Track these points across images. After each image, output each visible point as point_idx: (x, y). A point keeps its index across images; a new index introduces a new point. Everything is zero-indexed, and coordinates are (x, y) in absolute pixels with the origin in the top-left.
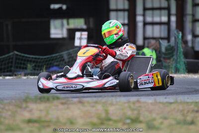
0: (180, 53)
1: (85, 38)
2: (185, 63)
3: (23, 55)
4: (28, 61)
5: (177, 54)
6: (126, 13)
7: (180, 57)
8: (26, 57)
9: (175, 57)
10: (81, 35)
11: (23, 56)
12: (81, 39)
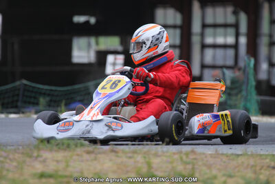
1: (121, 64)
2: (258, 102)
4: (40, 94)
5: (247, 89)
6: (178, 32)
7: (251, 94)
8: (39, 88)
9: (244, 93)
10: (115, 59)
11: (34, 87)
12: (114, 64)
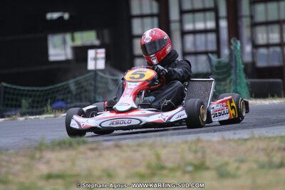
0: (240, 70)
1: (102, 58)
2: (247, 85)
3: (14, 87)
4: (22, 95)
5: (236, 73)
6: (156, 20)
7: (240, 77)
8: (20, 90)
9: (233, 76)
10: (96, 53)
11: (15, 89)
12: (96, 59)
